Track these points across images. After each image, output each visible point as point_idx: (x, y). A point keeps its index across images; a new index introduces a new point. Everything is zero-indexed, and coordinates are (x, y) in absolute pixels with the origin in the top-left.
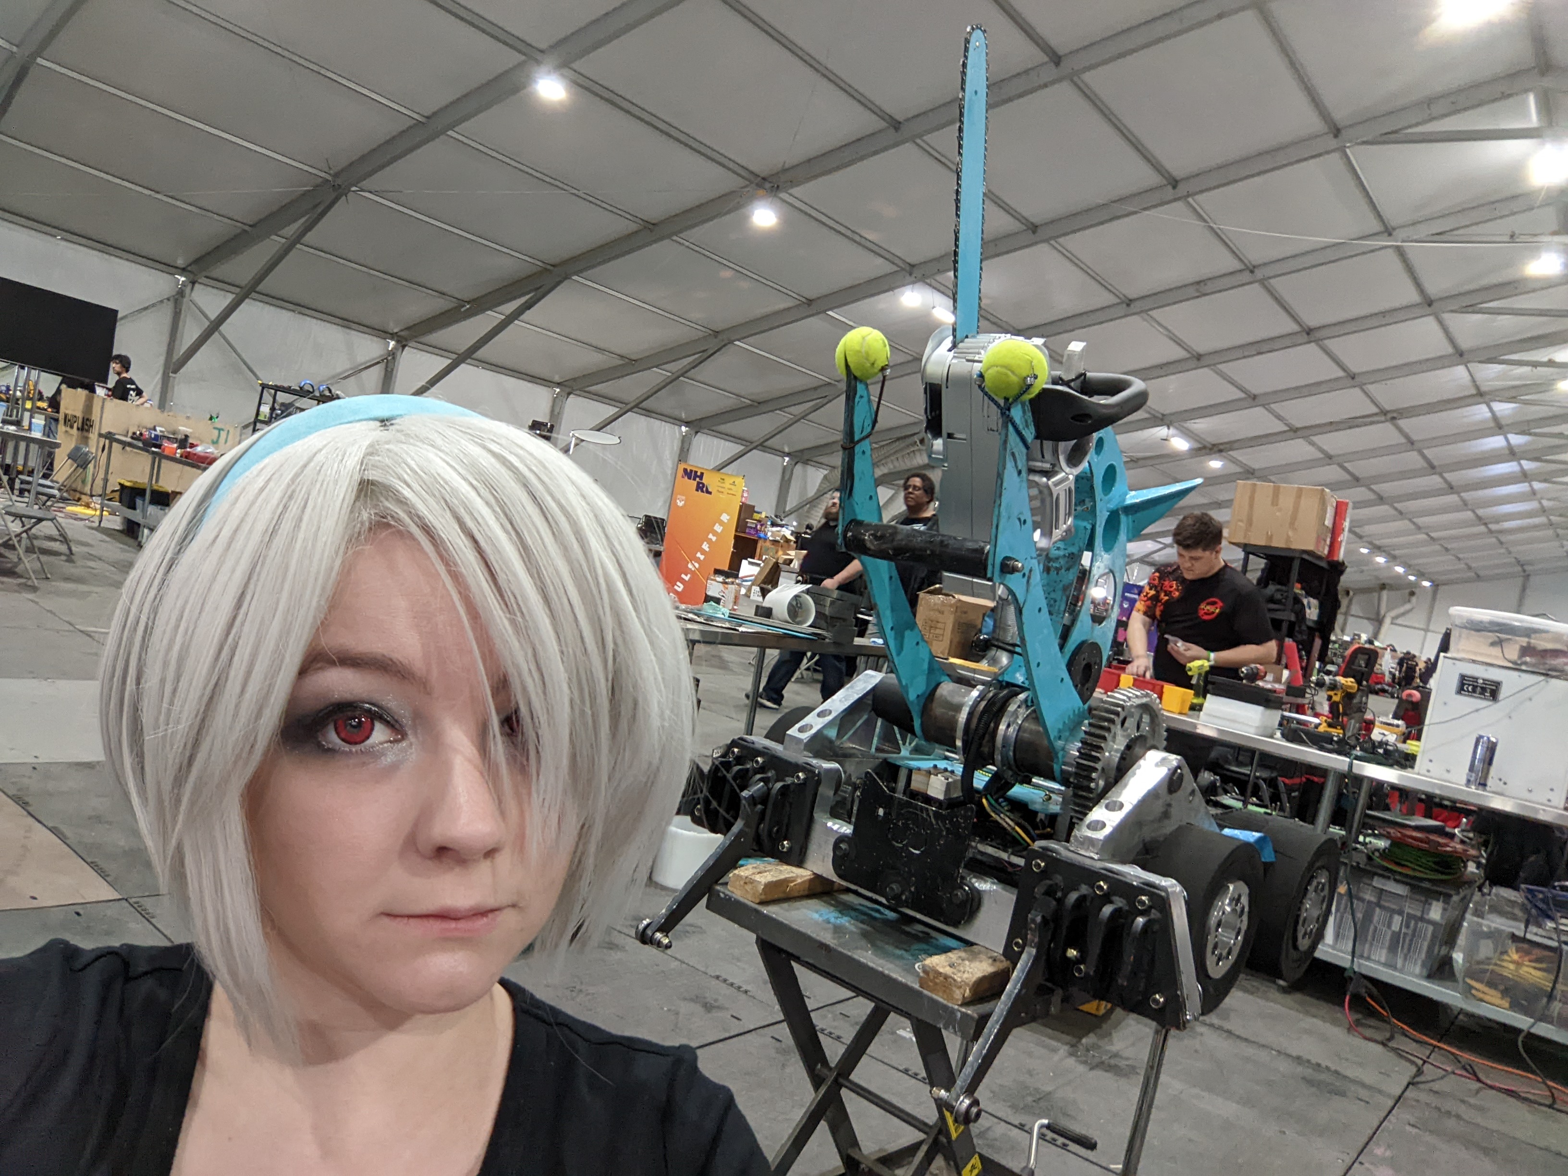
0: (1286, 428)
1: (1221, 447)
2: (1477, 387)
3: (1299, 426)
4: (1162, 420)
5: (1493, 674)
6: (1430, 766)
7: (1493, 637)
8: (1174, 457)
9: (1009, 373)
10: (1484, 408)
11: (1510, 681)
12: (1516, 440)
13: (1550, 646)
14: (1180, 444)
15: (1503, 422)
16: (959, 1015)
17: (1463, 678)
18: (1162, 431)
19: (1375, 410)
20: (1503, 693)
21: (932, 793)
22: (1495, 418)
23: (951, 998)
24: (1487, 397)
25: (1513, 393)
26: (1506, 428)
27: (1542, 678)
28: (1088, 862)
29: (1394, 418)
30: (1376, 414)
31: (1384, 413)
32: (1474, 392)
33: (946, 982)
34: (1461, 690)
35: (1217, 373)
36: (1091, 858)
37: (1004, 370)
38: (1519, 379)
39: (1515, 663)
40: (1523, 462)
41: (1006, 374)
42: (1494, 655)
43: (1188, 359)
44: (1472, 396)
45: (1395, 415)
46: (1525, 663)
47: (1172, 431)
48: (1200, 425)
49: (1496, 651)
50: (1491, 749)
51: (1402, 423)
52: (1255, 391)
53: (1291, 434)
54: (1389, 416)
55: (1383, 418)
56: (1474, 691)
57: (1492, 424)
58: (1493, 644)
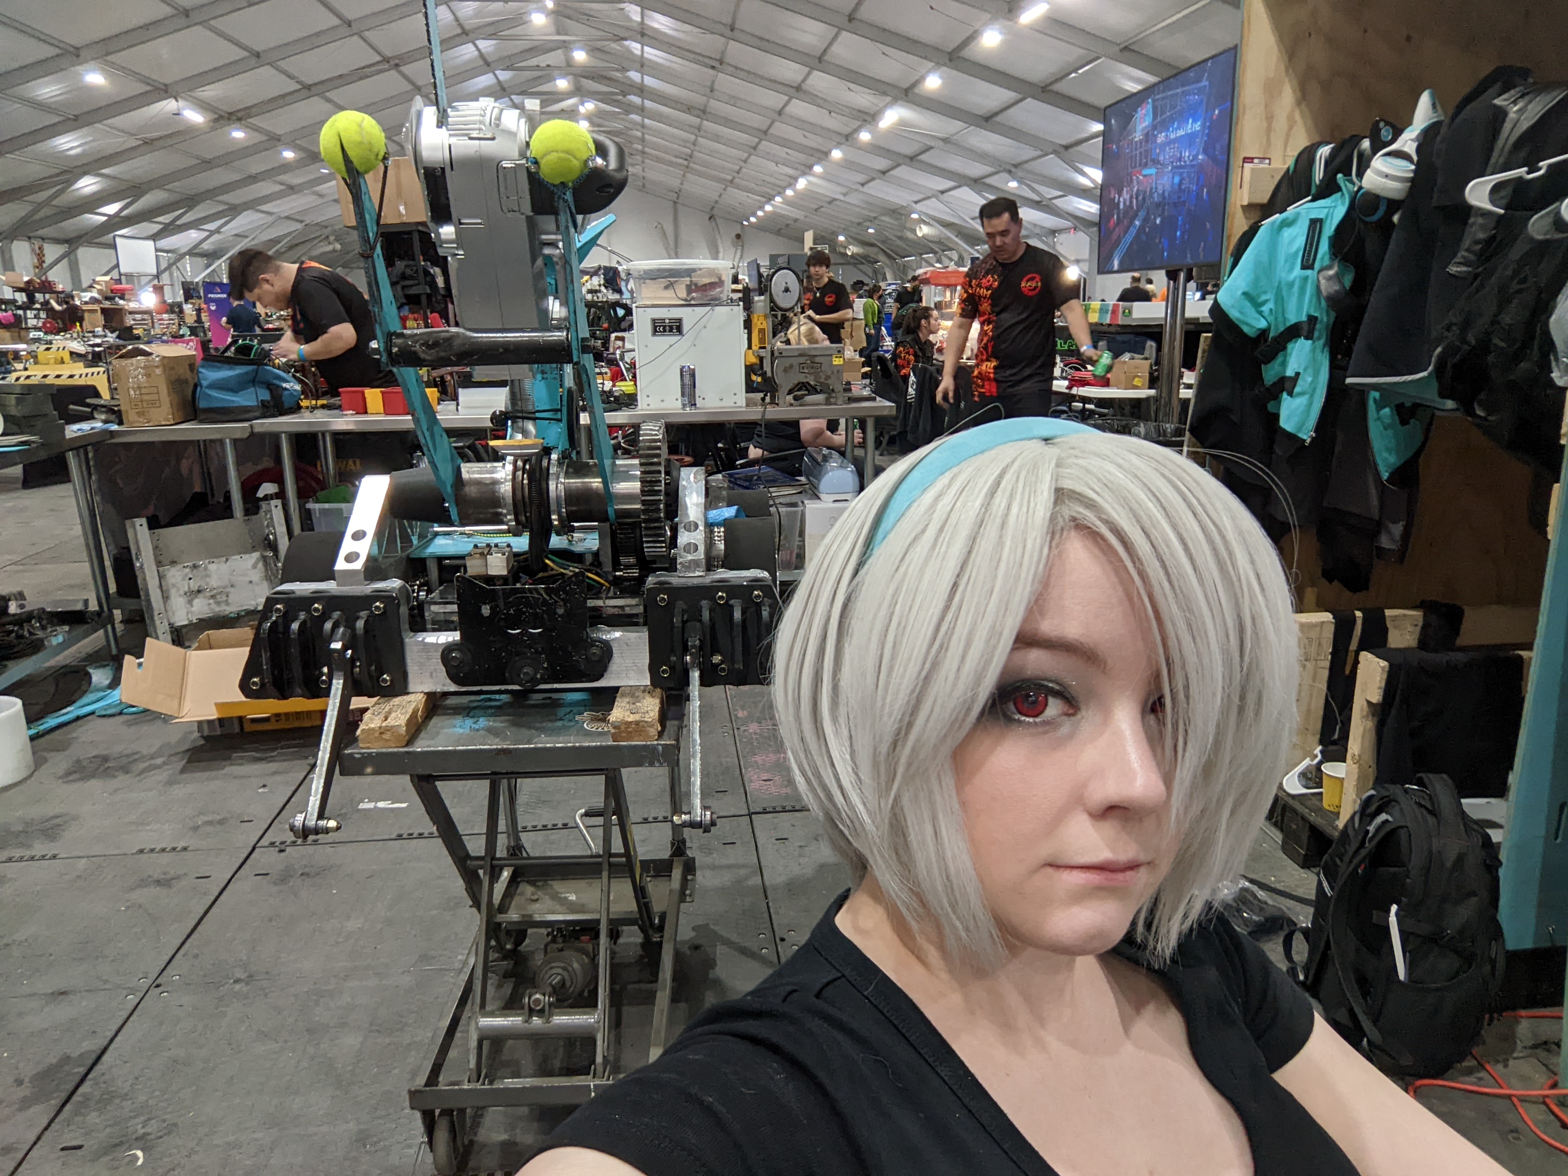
0: (299, 87)
1: (239, 115)
2: (461, 26)
3: (310, 82)
4: (166, 92)
5: (675, 313)
6: (649, 400)
7: (664, 282)
8: (189, 132)
9: (571, 158)
10: (470, 47)
11: (688, 316)
12: (504, 76)
13: (706, 281)
14: (194, 117)
15: (490, 60)
16: (660, 748)
17: (654, 321)
18: (170, 105)
19: (378, 58)
20: (685, 328)
21: (492, 572)
22: (481, 55)
23: (648, 737)
24: (472, 35)
25: (491, 30)
26: (493, 65)
27: (709, 308)
28: (696, 581)
29: (397, 65)
30: (378, 63)
31: (386, 60)
32: (459, 31)
33: (638, 727)
34: (655, 332)
35: (211, 30)
36: (697, 576)
37: (566, 156)
38: (496, 15)
39: (686, 300)
40: (513, 97)
41: (568, 160)
42: (669, 297)
43: (172, 16)
44: (458, 35)
45: (397, 61)
46: (693, 299)
47: (181, 103)
48: (210, 92)
49: (670, 293)
50: (693, 374)
51: (405, 69)
52: (259, 48)
53: (305, 93)
54: (392, 63)
55: (386, 66)
56: (665, 331)
57: (481, 63)
58: (666, 288)
